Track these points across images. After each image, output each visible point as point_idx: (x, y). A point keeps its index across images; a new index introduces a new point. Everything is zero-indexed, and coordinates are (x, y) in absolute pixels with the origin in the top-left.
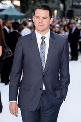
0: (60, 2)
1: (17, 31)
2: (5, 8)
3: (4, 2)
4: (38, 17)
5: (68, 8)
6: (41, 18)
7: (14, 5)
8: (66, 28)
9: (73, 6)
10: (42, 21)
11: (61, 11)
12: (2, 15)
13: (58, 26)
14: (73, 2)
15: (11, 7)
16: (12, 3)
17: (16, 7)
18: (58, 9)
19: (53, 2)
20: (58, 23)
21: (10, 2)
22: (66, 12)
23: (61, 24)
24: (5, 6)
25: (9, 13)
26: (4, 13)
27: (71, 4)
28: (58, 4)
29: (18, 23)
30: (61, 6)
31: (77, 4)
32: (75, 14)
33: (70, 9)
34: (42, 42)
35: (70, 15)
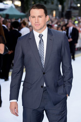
0: (59, 3)
1: (17, 30)
2: (6, 8)
3: (5, 2)
4: (34, 17)
5: (67, 9)
6: (37, 18)
7: (15, 5)
8: (64, 28)
9: (71, 7)
10: (38, 20)
11: (59, 12)
12: (4, 14)
13: (56, 25)
14: (71, 4)
15: (12, 7)
16: (13, 3)
17: (17, 7)
18: (57, 10)
19: (53, 3)
20: (57, 23)
21: (11, 2)
22: (64, 13)
23: (59, 24)
24: (6, 5)
25: (10, 13)
26: (5, 12)
27: (69, 5)
28: (57, 5)
29: (18, 22)
30: (60, 7)
31: (75, 5)
32: (72, 14)
33: (68, 10)
34: (40, 40)
35: (68, 16)
